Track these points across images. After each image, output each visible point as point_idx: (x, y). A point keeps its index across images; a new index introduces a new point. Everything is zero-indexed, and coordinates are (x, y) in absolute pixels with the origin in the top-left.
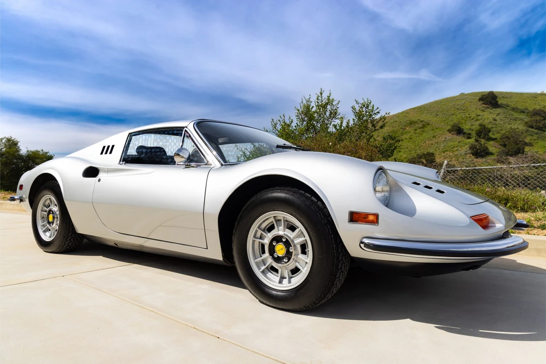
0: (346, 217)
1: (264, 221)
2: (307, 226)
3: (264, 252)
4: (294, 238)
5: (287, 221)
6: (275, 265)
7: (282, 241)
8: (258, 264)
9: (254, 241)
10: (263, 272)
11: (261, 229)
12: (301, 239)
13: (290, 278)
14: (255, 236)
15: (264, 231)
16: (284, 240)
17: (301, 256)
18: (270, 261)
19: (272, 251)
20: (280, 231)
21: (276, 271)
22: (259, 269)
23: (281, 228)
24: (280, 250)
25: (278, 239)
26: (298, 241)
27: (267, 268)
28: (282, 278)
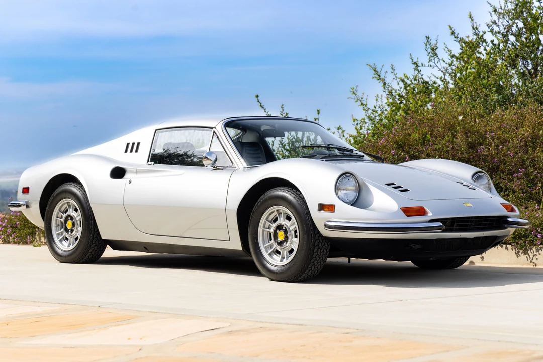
0: (317, 207)
1: (270, 214)
2: (295, 216)
3: (271, 239)
4: (290, 226)
5: (286, 213)
6: (278, 248)
7: (282, 230)
8: (266, 249)
9: (263, 231)
10: (270, 255)
11: (268, 221)
12: (293, 227)
13: (288, 257)
14: (264, 227)
15: (271, 222)
16: (284, 228)
17: (294, 239)
18: (275, 246)
19: (276, 237)
20: (282, 221)
21: (279, 253)
22: (267, 252)
23: (282, 218)
24: (281, 236)
25: (280, 228)
27: (273, 251)
28: (283, 258)
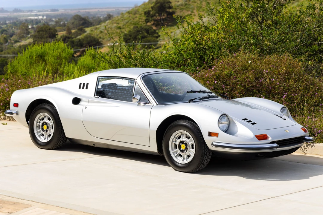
0: (207, 134)
1: (177, 134)
2: (193, 137)
3: (176, 148)
4: (189, 142)
5: (186, 135)
6: (181, 153)
7: (184, 143)
8: (174, 153)
9: (172, 143)
10: (176, 156)
11: (175, 138)
12: (191, 142)
13: (187, 159)
14: (172, 141)
15: (176, 138)
17: (191, 149)
18: (179, 152)
19: (180, 147)
20: (183, 139)
21: (181, 156)
22: (174, 155)
23: (184, 137)
24: (183, 147)
25: (182, 142)
26: (190, 143)
27: (178, 155)
28: (184, 159)
